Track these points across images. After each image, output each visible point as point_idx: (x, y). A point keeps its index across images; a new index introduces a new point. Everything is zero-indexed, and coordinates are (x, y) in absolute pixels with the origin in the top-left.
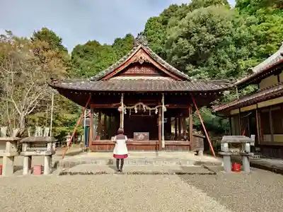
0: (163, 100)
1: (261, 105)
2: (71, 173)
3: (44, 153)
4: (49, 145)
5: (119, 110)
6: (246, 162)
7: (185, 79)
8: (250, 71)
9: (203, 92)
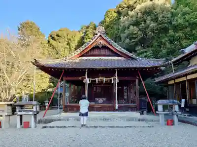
0: (116, 74)
1: (189, 77)
2: (50, 127)
3: (31, 113)
4: (34, 107)
5: (84, 81)
6: (176, 119)
7: (133, 59)
8: (183, 52)
9: (146, 68)
